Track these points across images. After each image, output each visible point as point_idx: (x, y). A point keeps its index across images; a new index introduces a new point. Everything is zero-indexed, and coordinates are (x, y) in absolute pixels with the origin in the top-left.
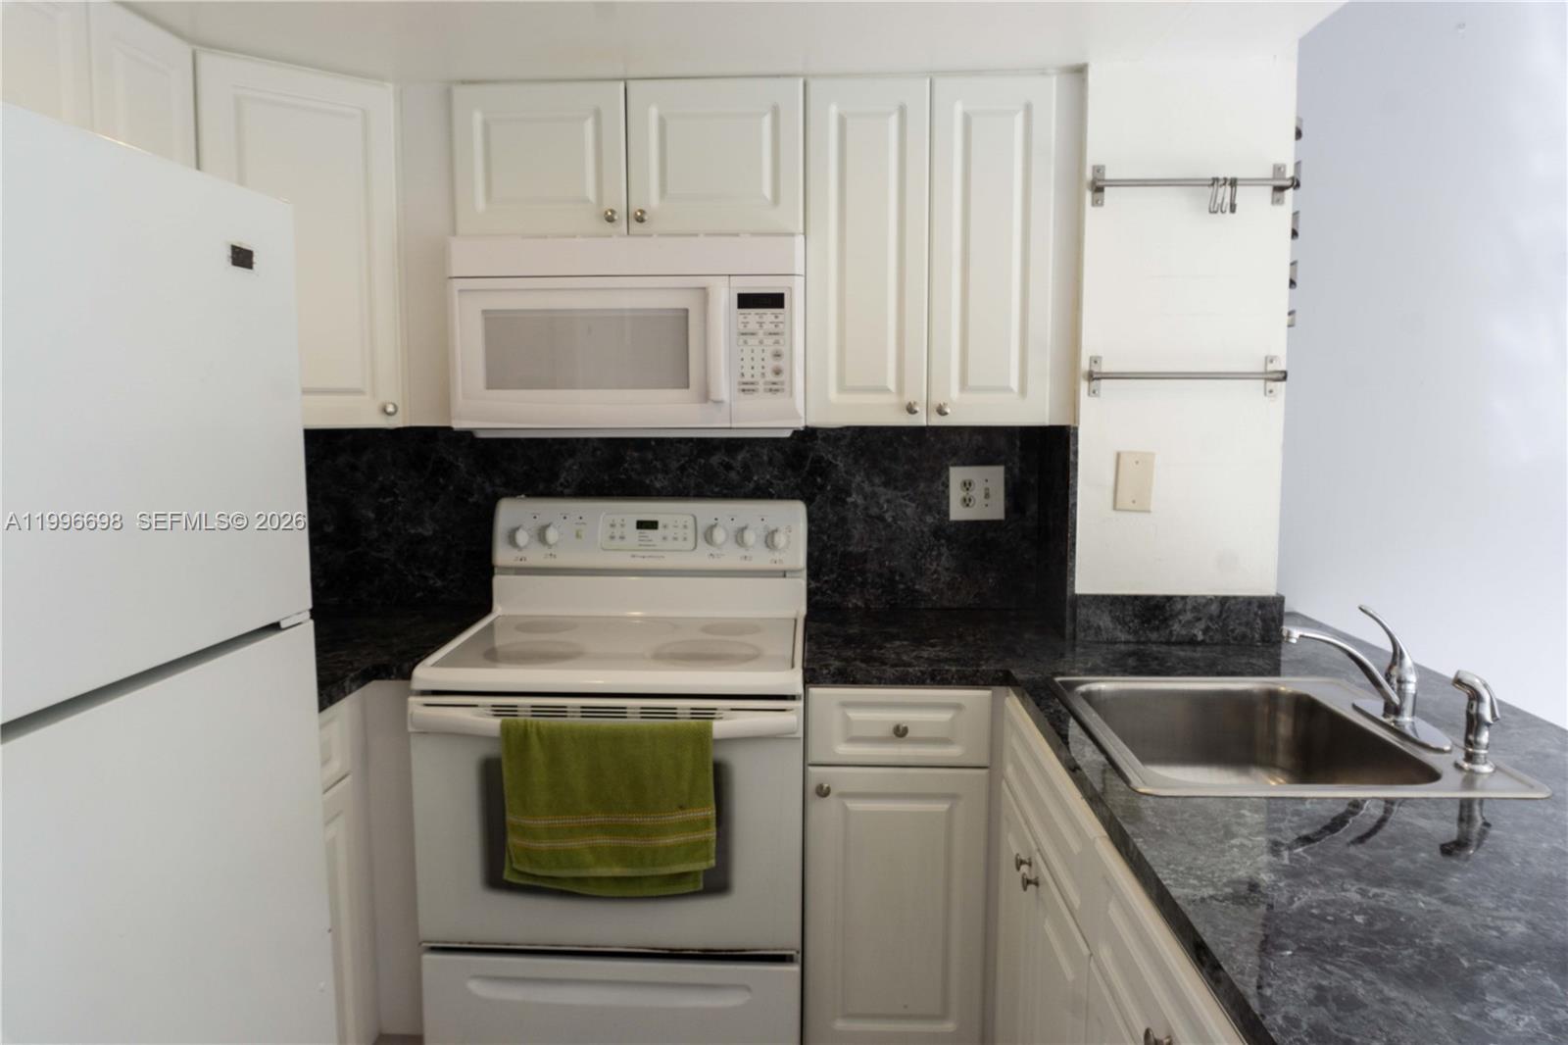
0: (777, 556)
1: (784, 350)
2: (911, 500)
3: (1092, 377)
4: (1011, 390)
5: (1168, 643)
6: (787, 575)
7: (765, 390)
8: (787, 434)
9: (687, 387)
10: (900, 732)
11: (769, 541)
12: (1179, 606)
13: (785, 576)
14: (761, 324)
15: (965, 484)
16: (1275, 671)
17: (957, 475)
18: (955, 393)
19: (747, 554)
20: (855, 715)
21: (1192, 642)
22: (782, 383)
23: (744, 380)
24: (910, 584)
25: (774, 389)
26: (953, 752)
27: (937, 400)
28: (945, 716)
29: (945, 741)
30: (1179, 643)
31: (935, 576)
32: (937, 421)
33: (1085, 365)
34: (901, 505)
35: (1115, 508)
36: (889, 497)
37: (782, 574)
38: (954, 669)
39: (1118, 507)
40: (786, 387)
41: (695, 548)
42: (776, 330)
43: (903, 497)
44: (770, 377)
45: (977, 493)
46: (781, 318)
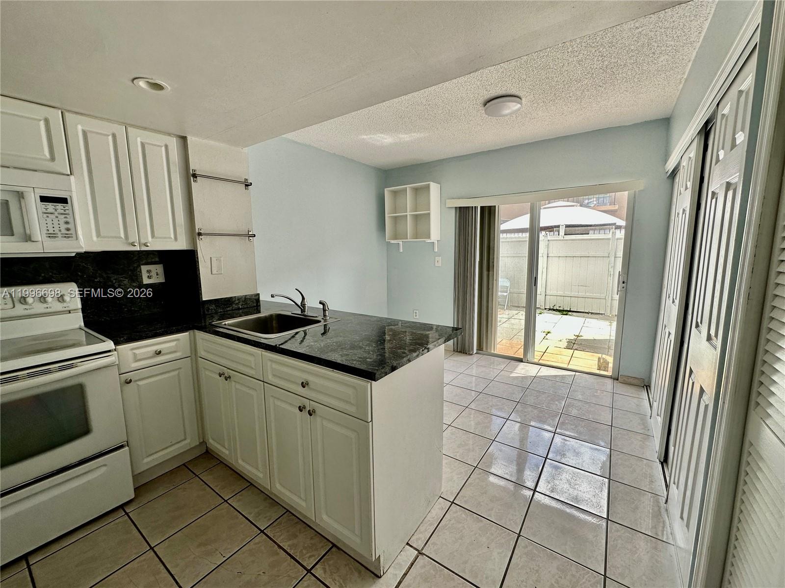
0: (65, 305)
1: (70, 220)
2: (126, 278)
3: (200, 234)
4: (171, 238)
5: (232, 310)
6: (71, 312)
7: (62, 237)
8: (73, 255)
9: (13, 235)
10: (159, 353)
11: (61, 299)
12: (234, 299)
13: (70, 313)
14: (56, 210)
15: (148, 271)
16: (259, 312)
17: (144, 269)
18: (150, 239)
19: (48, 306)
20: (137, 351)
21: (239, 309)
22: (72, 234)
23: (49, 232)
24: (129, 308)
25: (67, 237)
26: (178, 355)
27: (143, 241)
28: (173, 344)
29: (175, 352)
30: (236, 310)
31: (140, 304)
32: (144, 248)
33: (197, 231)
34: (121, 280)
35: (212, 274)
36: (116, 278)
37: (68, 312)
38: (174, 328)
39: (213, 273)
40: (74, 236)
41: (14, 307)
42: (65, 213)
43: (122, 277)
44: (64, 231)
45: (153, 274)
46: (67, 208)
